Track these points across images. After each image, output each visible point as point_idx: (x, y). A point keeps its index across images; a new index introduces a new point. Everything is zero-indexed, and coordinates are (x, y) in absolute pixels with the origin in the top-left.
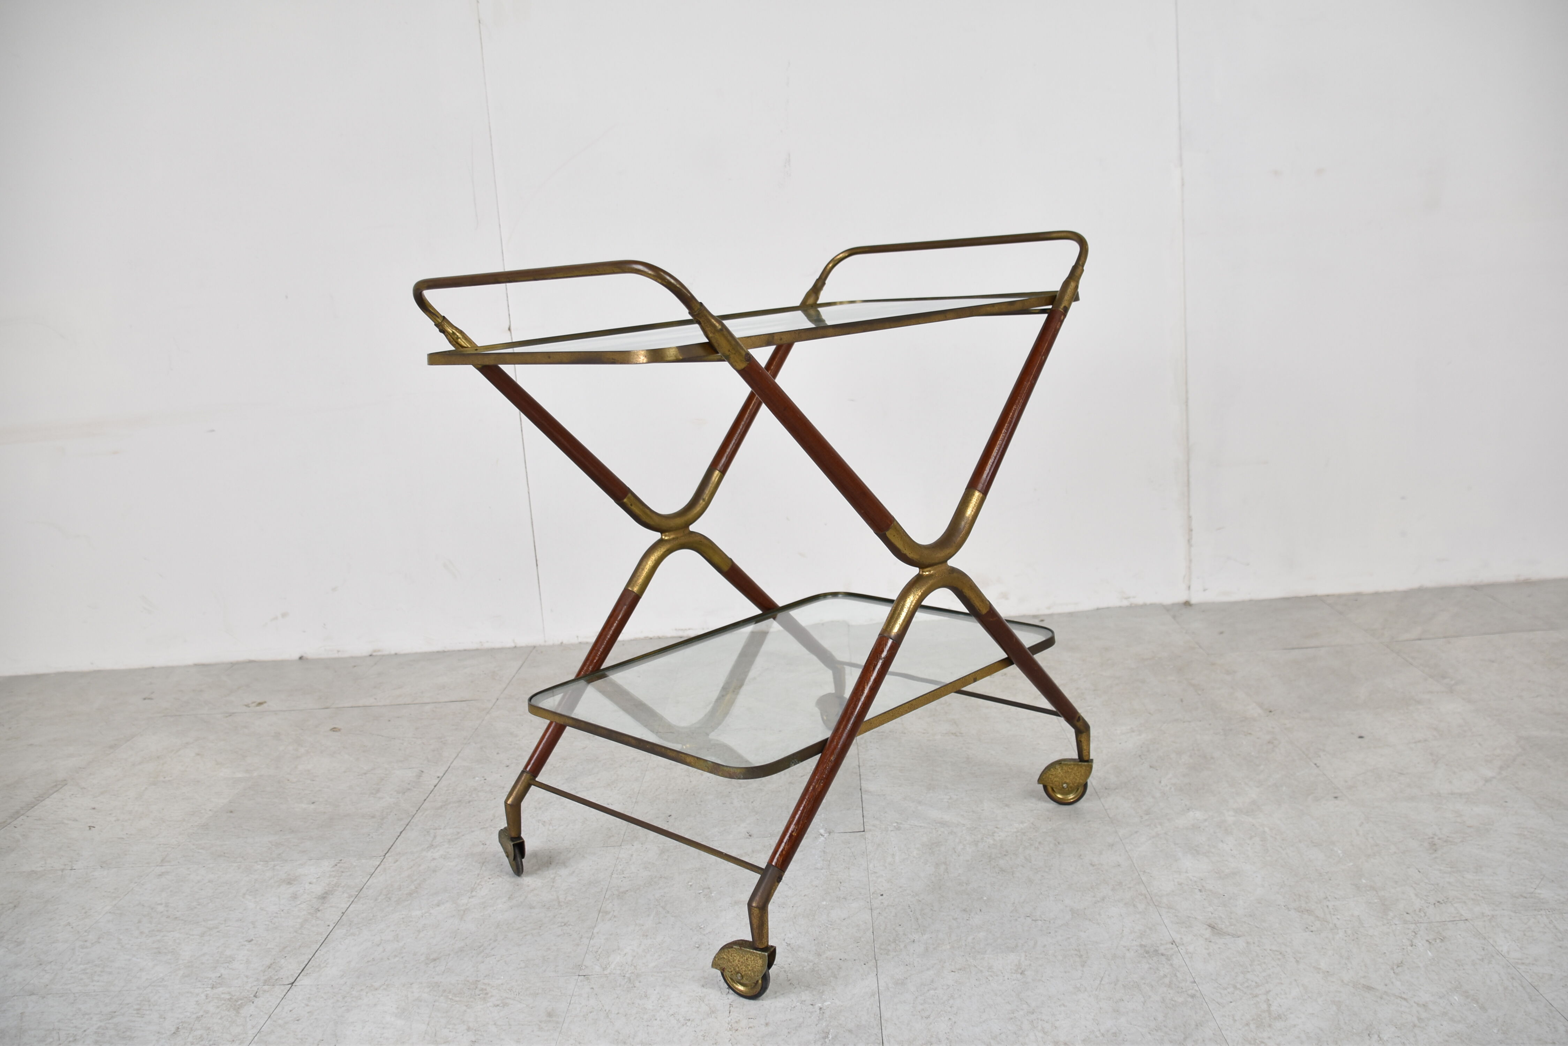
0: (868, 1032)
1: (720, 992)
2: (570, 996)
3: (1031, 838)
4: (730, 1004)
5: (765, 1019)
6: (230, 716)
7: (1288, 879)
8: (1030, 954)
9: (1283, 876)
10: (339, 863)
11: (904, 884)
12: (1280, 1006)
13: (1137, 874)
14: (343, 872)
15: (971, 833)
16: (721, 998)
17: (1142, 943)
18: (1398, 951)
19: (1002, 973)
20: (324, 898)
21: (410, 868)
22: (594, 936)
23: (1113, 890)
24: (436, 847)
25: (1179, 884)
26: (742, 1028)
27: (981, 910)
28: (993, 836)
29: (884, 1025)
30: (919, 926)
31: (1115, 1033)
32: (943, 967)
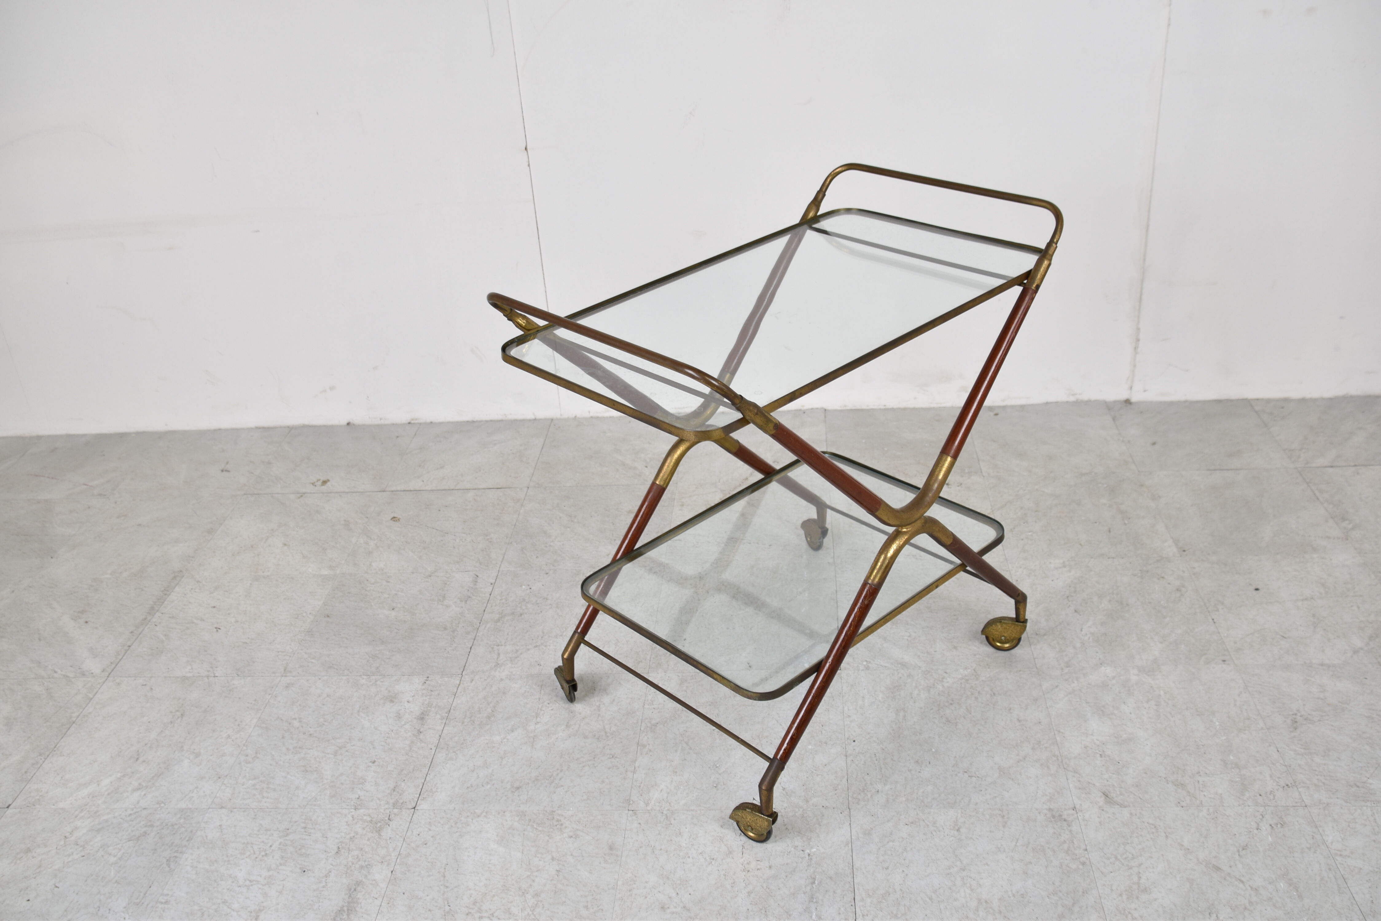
0: (844, 880)
1: (734, 834)
2: (624, 830)
3: (972, 686)
4: (743, 846)
5: (769, 863)
7: (1171, 750)
8: (965, 811)
9: (1168, 746)
10: (427, 680)
11: (872, 730)
12: (1148, 879)
13: (1053, 733)
14: (432, 691)
15: (925, 678)
16: (735, 841)
17: (1051, 807)
18: (1246, 833)
19: (943, 829)
20: (422, 719)
21: (485, 689)
22: (636, 771)
23: (1033, 749)
24: (501, 666)
25: (1085, 747)
26: (752, 870)
27: (930, 763)
28: (943, 681)
29: (855, 873)
30: (883, 776)
31: (1023, 895)
32: (899, 819)
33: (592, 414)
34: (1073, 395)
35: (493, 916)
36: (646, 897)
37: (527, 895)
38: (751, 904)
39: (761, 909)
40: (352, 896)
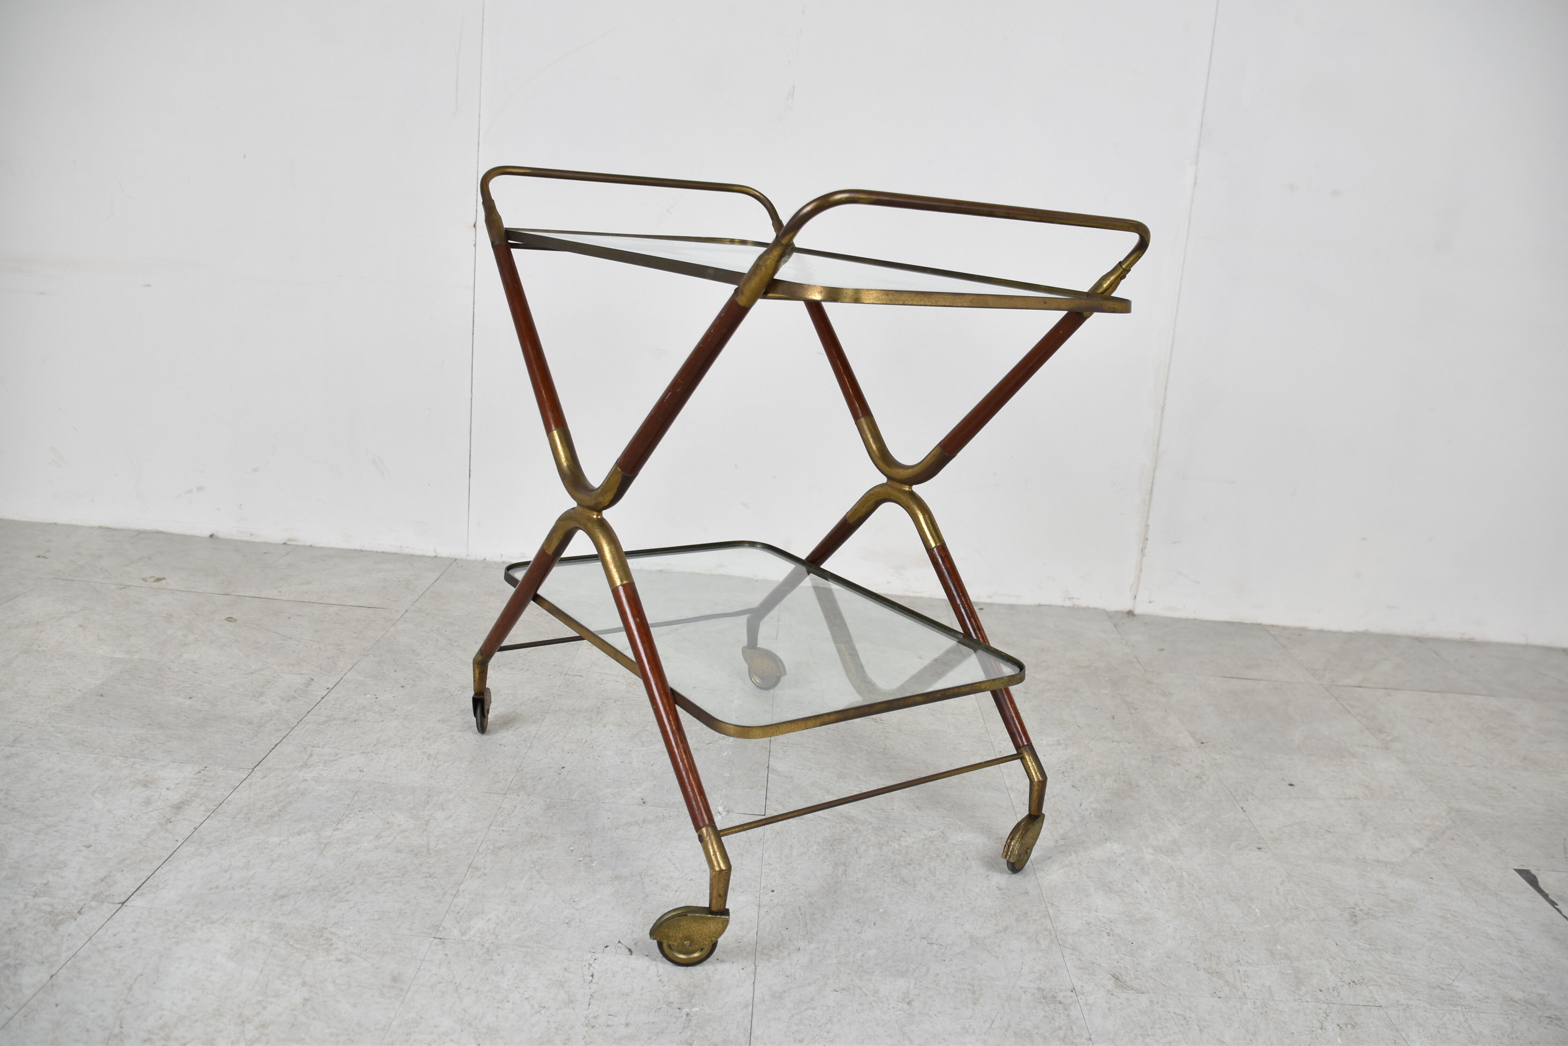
2: (420, 960)
3: (938, 848)
6: (124, 588)
7: (1201, 934)
8: (921, 982)
9: (1196, 930)
10: (203, 770)
11: (798, 882)
14: (205, 781)
15: (876, 834)
16: (582, 986)
17: (1041, 986)
18: (1306, 1032)
19: (888, 1000)
20: (178, 808)
21: (278, 787)
22: (459, 895)
23: (1017, 920)
24: (310, 767)
25: (1087, 924)
26: (599, 1025)
27: (875, 924)
28: (900, 840)
30: (807, 933)
32: (826, 984)
34: (1071, 601)
37: (247, 1025)
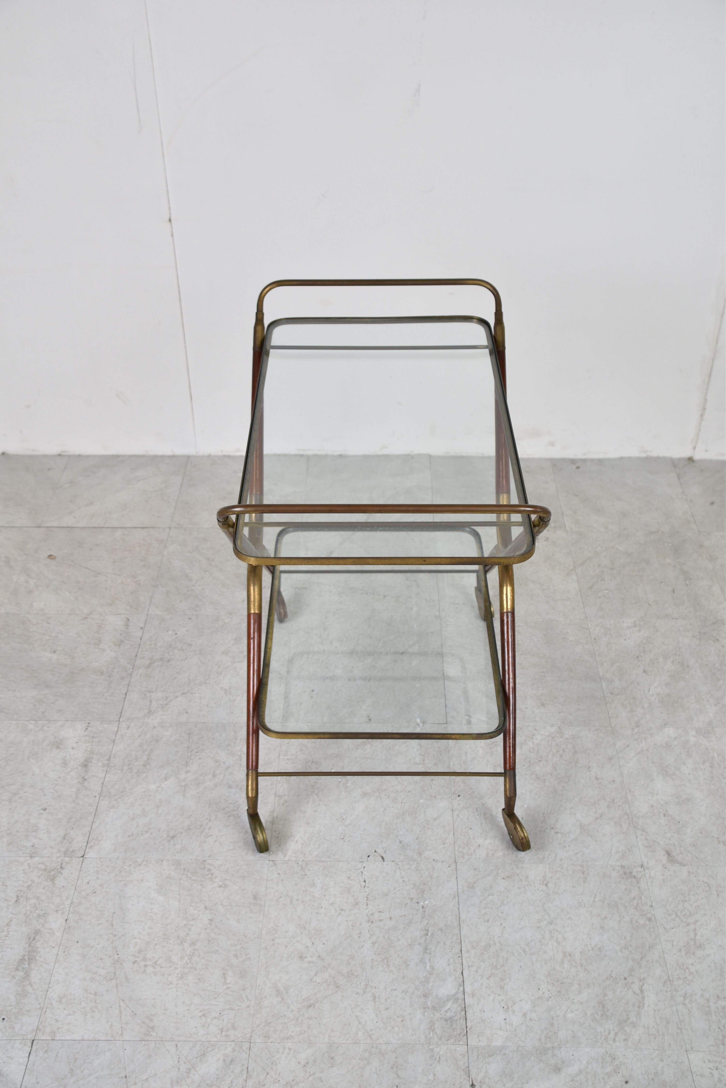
0: (452, 932)
2: (265, 880)
4: (367, 897)
5: (389, 914)
10: (89, 726)
12: (702, 936)
13: (625, 792)
14: (93, 737)
16: (361, 891)
17: (623, 864)
19: (534, 884)
20: (86, 766)
21: (140, 737)
23: (608, 807)
24: (154, 713)
25: (651, 807)
26: (376, 921)
28: (533, 738)
29: (462, 926)
30: (483, 831)
31: (600, 948)
32: (497, 873)
33: (224, 453)
34: (645, 452)
35: (156, 965)
36: (286, 947)
37: (185, 944)
38: (375, 954)
39: (384, 959)
40: (32, 945)
